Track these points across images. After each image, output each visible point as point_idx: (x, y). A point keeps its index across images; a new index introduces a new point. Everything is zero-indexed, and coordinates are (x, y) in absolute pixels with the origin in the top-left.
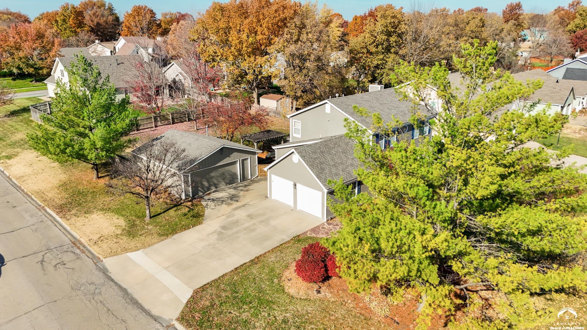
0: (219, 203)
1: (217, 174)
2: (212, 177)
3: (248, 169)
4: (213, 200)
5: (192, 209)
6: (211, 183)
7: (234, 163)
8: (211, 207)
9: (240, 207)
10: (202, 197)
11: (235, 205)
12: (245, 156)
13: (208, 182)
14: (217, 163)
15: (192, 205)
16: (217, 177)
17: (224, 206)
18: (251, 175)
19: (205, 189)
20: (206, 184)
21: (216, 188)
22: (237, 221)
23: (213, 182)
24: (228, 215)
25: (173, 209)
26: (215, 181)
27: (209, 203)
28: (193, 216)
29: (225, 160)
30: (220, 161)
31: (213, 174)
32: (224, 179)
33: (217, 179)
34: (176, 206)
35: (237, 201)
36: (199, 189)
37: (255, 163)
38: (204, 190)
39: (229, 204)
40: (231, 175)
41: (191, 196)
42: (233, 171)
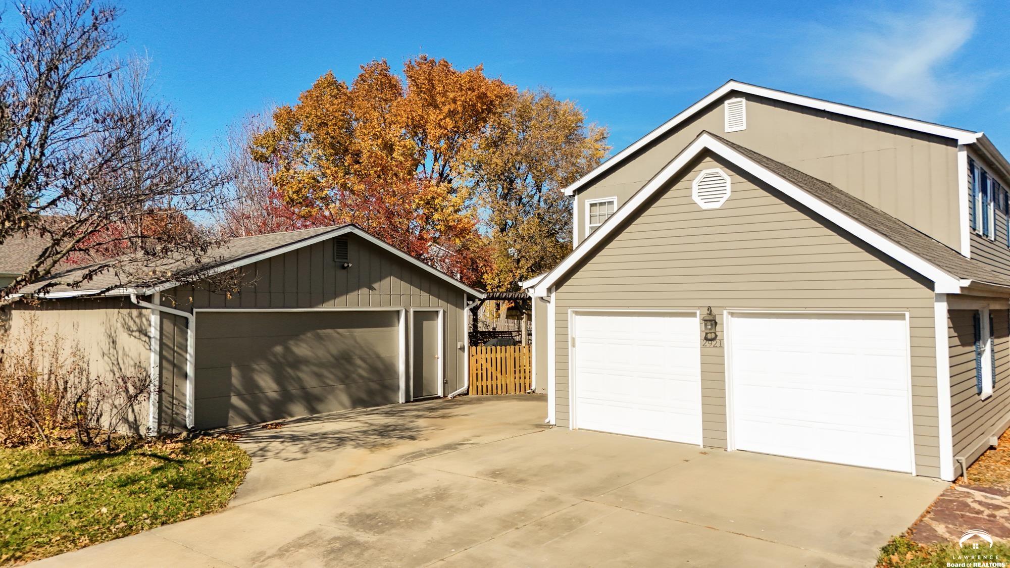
0: (324, 445)
1: (321, 353)
2: (298, 363)
3: (434, 358)
4: (294, 439)
5: (180, 463)
6: (294, 390)
7: (385, 319)
8: (284, 455)
9: (432, 452)
10: (239, 433)
11: (406, 447)
12: (426, 301)
13: (280, 379)
14: (322, 302)
15: (185, 452)
16: (321, 365)
17: (349, 450)
18: (445, 383)
19: (265, 409)
20: (268, 384)
21: (313, 410)
22: (441, 495)
23: (299, 380)
24: (381, 473)
25: (74, 468)
26: (311, 383)
27: (276, 445)
28: (179, 484)
29: (352, 296)
30: (335, 295)
31: (302, 349)
32: (346, 379)
33: (319, 376)
34: (99, 456)
35: (412, 438)
36: (235, 400)
37: (457, 337)
38: (257, 412)
39: (374, 447)
40: (374, 369)
41: (190, 423)
42: (383, 354)
